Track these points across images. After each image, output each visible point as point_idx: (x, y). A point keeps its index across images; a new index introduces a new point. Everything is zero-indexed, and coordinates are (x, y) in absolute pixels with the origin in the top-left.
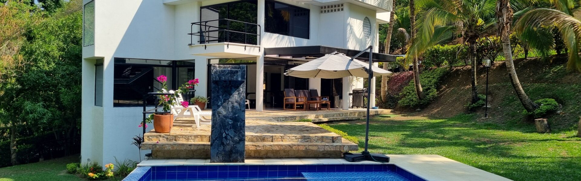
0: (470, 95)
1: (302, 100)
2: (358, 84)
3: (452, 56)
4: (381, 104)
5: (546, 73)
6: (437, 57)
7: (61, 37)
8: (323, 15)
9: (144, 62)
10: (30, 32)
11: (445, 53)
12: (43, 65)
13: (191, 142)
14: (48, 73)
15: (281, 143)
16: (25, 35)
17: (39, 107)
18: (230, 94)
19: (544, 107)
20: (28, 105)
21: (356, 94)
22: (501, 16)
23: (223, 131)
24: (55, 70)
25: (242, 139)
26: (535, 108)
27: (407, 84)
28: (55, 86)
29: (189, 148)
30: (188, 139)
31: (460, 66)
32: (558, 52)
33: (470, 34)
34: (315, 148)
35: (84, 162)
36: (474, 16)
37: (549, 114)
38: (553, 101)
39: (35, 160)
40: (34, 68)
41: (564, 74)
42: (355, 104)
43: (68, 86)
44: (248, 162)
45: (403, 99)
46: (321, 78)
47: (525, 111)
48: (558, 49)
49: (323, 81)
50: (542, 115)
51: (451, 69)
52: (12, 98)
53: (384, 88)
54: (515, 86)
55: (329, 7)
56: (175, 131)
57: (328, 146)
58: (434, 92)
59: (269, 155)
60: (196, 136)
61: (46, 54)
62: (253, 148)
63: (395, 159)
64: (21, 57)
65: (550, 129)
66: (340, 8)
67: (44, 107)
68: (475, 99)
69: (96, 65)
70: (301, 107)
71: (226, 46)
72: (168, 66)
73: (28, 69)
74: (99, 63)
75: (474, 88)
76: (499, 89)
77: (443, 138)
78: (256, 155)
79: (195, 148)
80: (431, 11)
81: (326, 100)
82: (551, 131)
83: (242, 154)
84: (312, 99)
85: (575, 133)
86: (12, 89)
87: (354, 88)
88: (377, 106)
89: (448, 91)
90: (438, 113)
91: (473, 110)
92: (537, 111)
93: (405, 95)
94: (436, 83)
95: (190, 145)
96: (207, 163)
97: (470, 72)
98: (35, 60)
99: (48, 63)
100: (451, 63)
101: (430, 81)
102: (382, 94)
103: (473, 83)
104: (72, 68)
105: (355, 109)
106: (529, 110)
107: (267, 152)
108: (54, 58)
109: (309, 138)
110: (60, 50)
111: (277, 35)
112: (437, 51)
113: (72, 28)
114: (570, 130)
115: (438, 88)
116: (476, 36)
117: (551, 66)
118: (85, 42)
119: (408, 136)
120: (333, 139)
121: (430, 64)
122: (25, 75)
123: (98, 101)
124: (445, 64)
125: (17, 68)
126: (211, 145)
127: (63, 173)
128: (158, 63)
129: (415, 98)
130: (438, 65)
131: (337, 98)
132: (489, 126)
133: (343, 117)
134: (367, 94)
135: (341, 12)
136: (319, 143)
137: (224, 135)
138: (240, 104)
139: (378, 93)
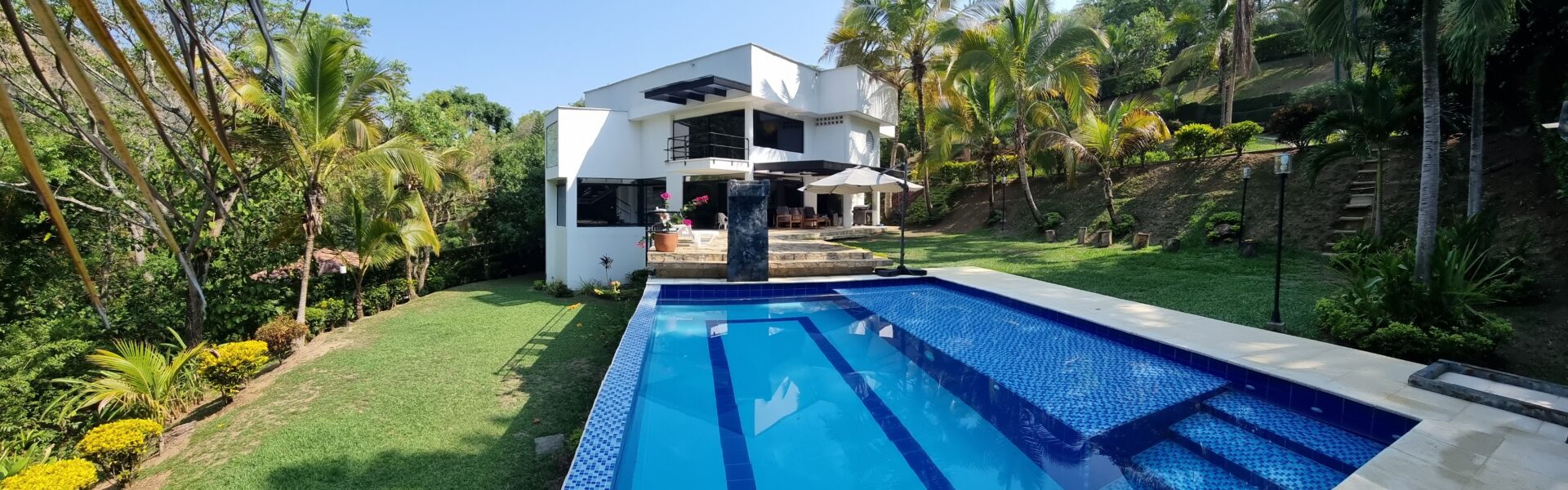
0: (987, 210)
1: (798, 218)
2: (859, 201)
3: (965, 174)
4: (886, 221)
5: (1051, 190)
6: (948, 174)
7: (524, 160)
8: (820, 127)
9: (604, 182)
10: (498, 156)
11: (956, 170)
12: (512, 188)
13: (702, 261)
14: (513, 194)
15: (805, 261)
16: (494, 160)
17: (509, 227)
18: (751, 211)
19: (1050, 220)
20: (500, 225)
21: (858, 210)
22: (1018, 136)
23: (743, 249)
24: (521, 191)
25: (765, 257)
26: (1044, 221)
27: (913, 201)
28: (521, 207)
29: (701, 267)
30: (698, 258)
31: (973, 183)
32: (1059, 171)
33: (986, 152)
34: (844, 265)
35: (549, 280)
36: (990, 135)
37: (1055, 225)
38: (1056, 214)
39: (504, 276)
40: (504, 191)
41: (1065, 190)
42: (857, 221)
43: (532, 207)
44: (772, 281)
45: (911, 216)
46: (818, 195)
47: (1036, 224)
48: (1059, 169)
49: (820, 197)
50: (1050, 227)
51: (964, 186)
52: (485, 219)
53: (889, 204)
54: (1029, 201)
55: (825, 119)
56: (680, 250)
57: (860, 263)
58: (946, 208)
59: (790, 273)
60: (707, 255)
61: (513, 177)
62: (775, 267)
63: (932, 271)
64: (492, 181)
65: (1057, 239)
66: (839, 120)
67: (514, 227)
68: (992, 215)
69: (558, 186)
70: (796, 226)
71: (711, 162)
72: (632, 185)
73: (499, 190)
74: (561, 184)
75: (991, 204)
76: (1012, 205)
77: (969, 251)
78: (777, 273)
79: (708, 267)
80: (948, 127)
81: (824, 218)
82: (1058, 241)
83: (765, 273)
84: (807, 217)
85: (1076, 241)
86: (484, 210)
87: (853, 205)
88: (881, 222)
89: (963, 207)
90: (953, 228)
91: (991, 225)
92: (1046, 224)
93: (912, 212)
94: (947, 199)
95: (702, 264)
96: (724, 282)
97: (987, 188)
98: (504, 183)
99: (515, 185)
100: (962, 180)
101: (941, 198)
102: (886, 211)
103: (991, 200)
104: (535, 190)
105: (857, 227)
106: (1039, 223)
107: (789, 269)
108: (519, 180)
109: (835, 255)
110: (524, 173)
111: (769, 149)
112: (948, 168)
113: (532, 151)
114: (1072, 239)
115: (950, 204)
116: (993, 155)
117: (1055, 183)
118: (548, 162)
119: (934, 251)
120: (864, 256)
121: (939, 180)
122: (496, 197)
123: (561, 220)
124: (956, 182)
125: (489, 190)
126: (728, 264)
127: (531, 290)
128: (619, 182)
129: (925, 215)
130: (949, 181)
131: (835, 215)
132: (1007, 239)
133: (849, 235)
134: (869, 211)
135: (840, 125)
136: (848, 259)
137: (744, 253)
138: (761, 221)
139: (882, 210)
